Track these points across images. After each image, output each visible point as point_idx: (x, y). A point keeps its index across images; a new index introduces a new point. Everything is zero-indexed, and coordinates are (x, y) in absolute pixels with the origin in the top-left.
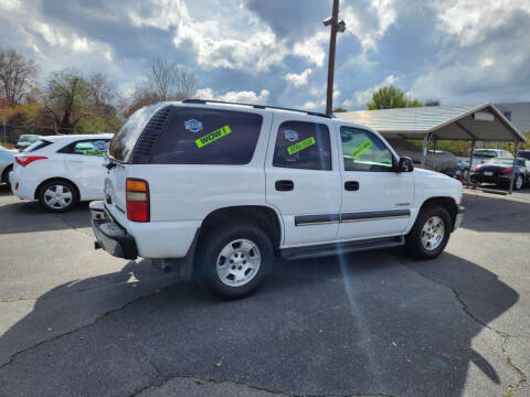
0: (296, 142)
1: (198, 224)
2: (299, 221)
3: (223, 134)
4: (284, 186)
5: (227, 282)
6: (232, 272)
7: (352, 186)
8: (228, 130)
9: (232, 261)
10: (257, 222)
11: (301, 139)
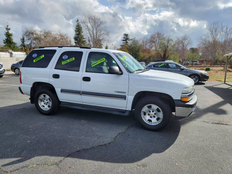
0: (67, 59)
1: (31, 86)
2: (63, 91)
3: (41, 58)
4: (56, 76)
5: (42, 108)
6: (44, 105)
7: (87, 79)
8: (43, 56)
9: (44, 101)
10: (49, 89)
11: (68, 58)
